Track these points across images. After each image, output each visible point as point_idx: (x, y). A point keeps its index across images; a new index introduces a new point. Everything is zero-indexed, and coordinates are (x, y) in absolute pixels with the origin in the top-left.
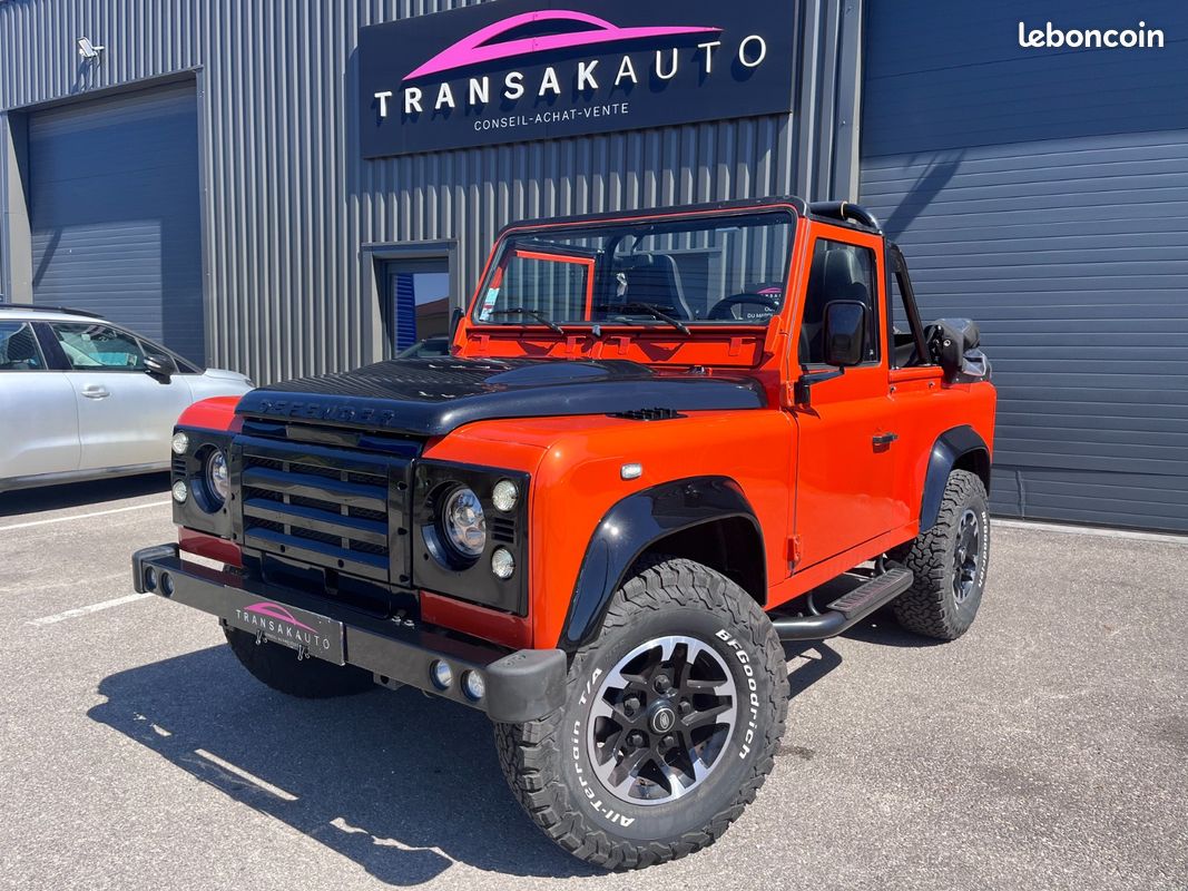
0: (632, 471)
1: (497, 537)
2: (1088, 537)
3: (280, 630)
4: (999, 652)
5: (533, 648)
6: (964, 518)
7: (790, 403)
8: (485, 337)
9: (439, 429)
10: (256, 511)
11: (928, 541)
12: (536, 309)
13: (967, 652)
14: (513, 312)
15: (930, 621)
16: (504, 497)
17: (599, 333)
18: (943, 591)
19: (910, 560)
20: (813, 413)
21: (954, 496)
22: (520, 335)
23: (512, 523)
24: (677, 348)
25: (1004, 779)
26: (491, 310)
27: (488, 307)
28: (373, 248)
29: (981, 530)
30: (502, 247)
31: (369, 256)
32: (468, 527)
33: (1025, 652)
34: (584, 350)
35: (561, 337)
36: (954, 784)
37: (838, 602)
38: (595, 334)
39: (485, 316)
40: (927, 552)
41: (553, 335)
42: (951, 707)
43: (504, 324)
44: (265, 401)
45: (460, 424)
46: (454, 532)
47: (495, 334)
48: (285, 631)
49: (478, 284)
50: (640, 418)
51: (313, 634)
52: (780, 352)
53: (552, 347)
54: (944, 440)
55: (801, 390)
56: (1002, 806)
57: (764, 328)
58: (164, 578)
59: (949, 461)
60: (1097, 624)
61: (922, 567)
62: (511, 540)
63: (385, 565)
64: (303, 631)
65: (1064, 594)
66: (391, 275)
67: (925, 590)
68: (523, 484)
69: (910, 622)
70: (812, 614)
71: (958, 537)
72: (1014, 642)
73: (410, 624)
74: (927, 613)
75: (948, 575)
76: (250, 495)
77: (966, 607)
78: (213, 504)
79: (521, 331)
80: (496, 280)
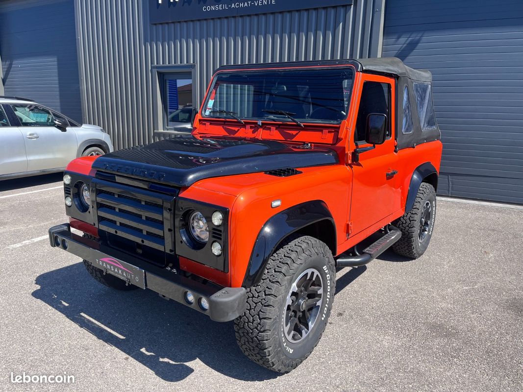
0: (276, 203)
1: (214, 237)
2: (478, 206)
3: (116, 270)
4: (437, 265)
5: (231, 287)
6: (425, 205)
7: (350, 162)
8: (208, 124)
9: (186, 184)
10: (103, 214)
11: (409, 216)
12: (232, 111)
13: (423, 264)
14: (221, 112)
15: (407, 251)
16: (217, 219)
17: (261, 125)
18: (414, 238)
19: (400, 224)
20: (360, 165)
21: (421, 196)
22: (224, 123)
23: (221, 231)
24: (297, 134)
25: (438, 329)
26: (210, 110)
27: (209, 109)
28: (157, 67)
29: (432, 209)
30: (216, 79)
31: (155, 71)
32: (200, 229)
33: (448, 265)
34: (253, 132)
35: (244, 125)
36: (416, 332)
37: (368, 248)
38: (259, 125)
39: (207, 113)
40: (408, 221)
41: (238, 124)
42: (415, 292)
43: (216, 118)
44: (105, 163)
45: (197, 180)
46: (195, 231)
47: (212, 122)
48: (118, 271)
49: (205, 94)
50: (280, 175)
51: (131, 274)
52: (346, 137)
53: (238, 130)
54: (418, 169)
55: (355, 155)
56: (437, 343)
57: (338, 126)
58: (63, 242)
59: (420, 180)
60: (481, 250)
61: (405, 228)
62: (221, 239)
63: (163, 243)
64: (126, 272)
65: (466, 235)
66: (166, 80)
67: (407, 238)
68: (225, 213)
69: (398, 251)
70: (356, 255)
71: (422, 213)
72: (444, 259)
73: (175, 271)
74: (406, 247)
75: (416, 230)
76: (100, 206)
77: (424, 244)
78: (84, 208)
79: (225, 122)
80: (213, 95)
